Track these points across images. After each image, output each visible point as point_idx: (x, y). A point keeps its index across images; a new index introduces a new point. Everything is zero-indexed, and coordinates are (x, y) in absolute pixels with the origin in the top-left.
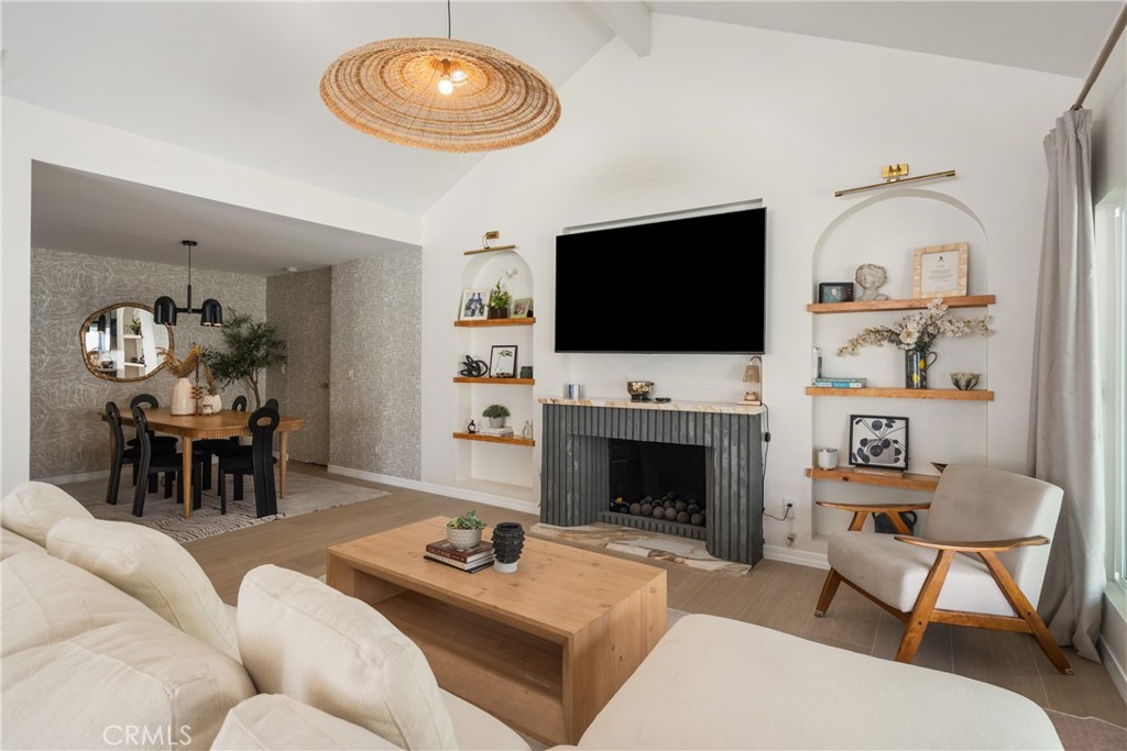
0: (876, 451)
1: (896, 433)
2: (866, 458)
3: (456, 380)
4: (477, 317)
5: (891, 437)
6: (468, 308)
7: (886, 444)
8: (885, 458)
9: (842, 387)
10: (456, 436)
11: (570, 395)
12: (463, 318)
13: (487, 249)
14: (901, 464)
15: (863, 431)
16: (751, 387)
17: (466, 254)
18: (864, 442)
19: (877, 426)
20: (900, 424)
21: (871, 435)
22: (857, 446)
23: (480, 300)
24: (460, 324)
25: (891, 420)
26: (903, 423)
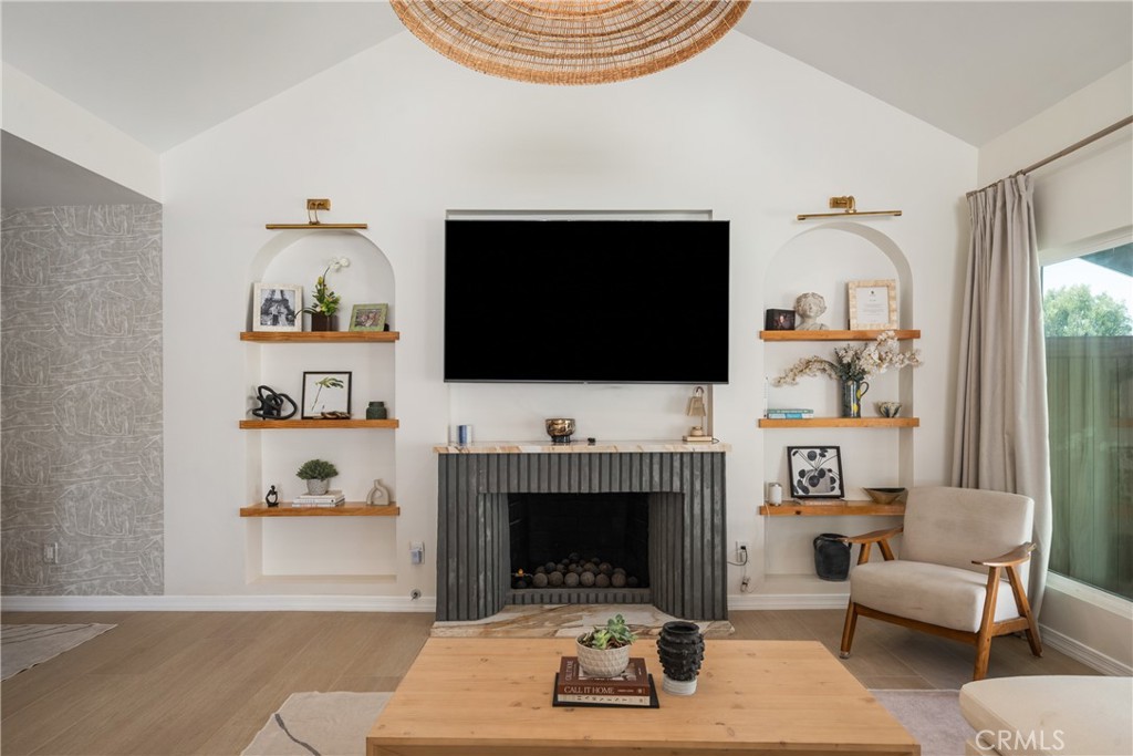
0: (814, 481)
1: (829, 462)
2: (805, 490)
3: (244, 425)
4: (283, 328)
5: (825, 466)
6: (265, 312)
7: (822, 473)
8: (822, 488)
9: (794, 419)
10: (245, 513)
11: (461, 440)
12: (257, 327)
13: (315, 225)
14: (837, 492)
15: (800, 462)
16: (695, 421)
17: (269, 227)
18: (802, 474)
19: (812, 457)
20: (831, 453)
21: (807, 466)
22: (796, 478)
23: (284, 302)
24: (250, 335)
25: (824, 449)
26: (834, 452)
